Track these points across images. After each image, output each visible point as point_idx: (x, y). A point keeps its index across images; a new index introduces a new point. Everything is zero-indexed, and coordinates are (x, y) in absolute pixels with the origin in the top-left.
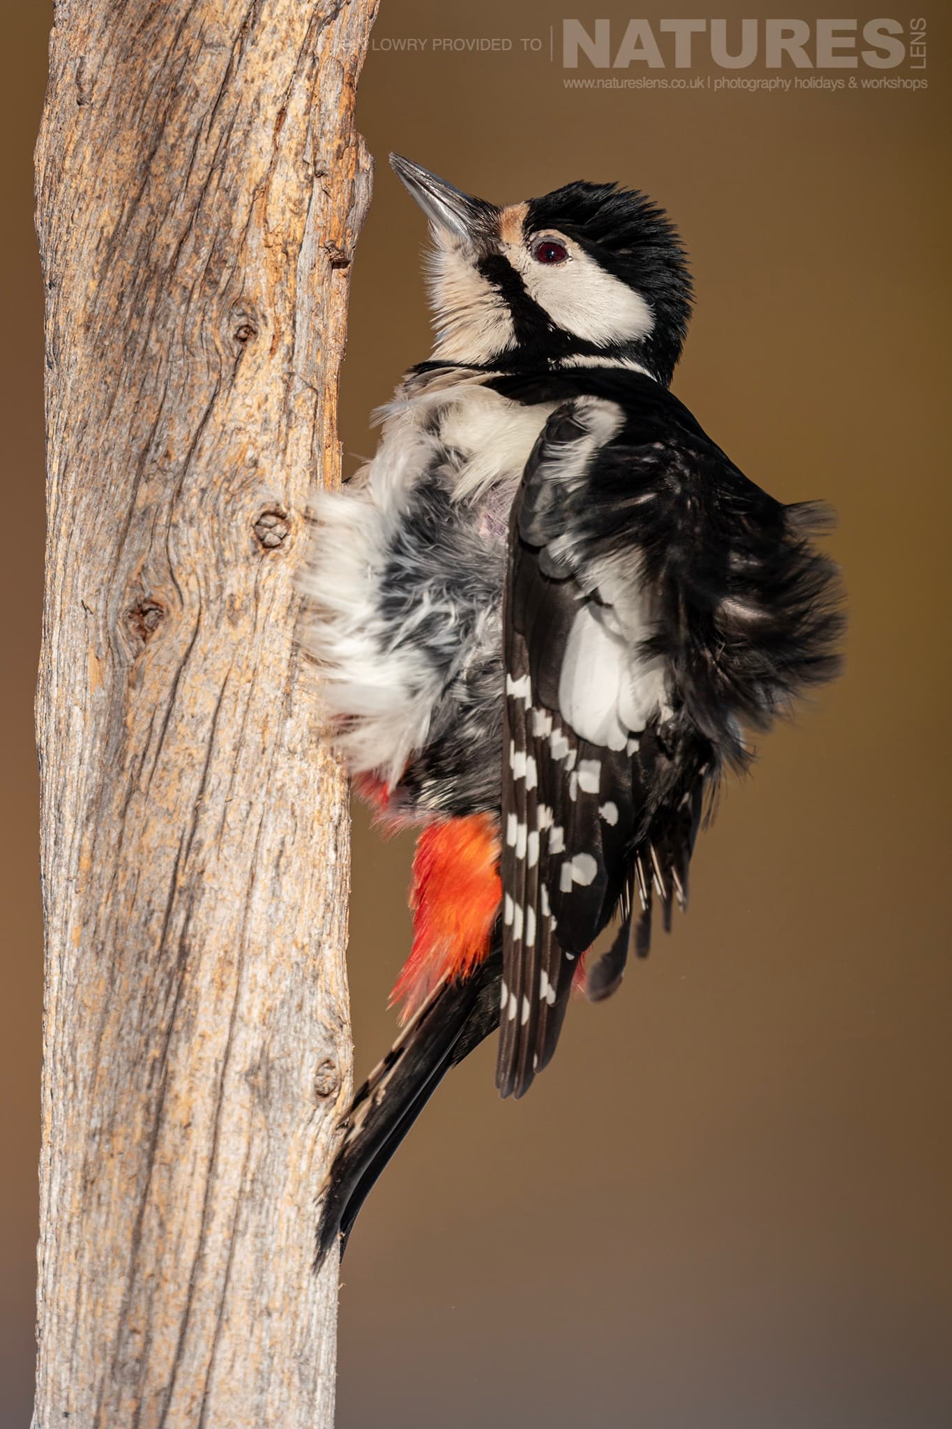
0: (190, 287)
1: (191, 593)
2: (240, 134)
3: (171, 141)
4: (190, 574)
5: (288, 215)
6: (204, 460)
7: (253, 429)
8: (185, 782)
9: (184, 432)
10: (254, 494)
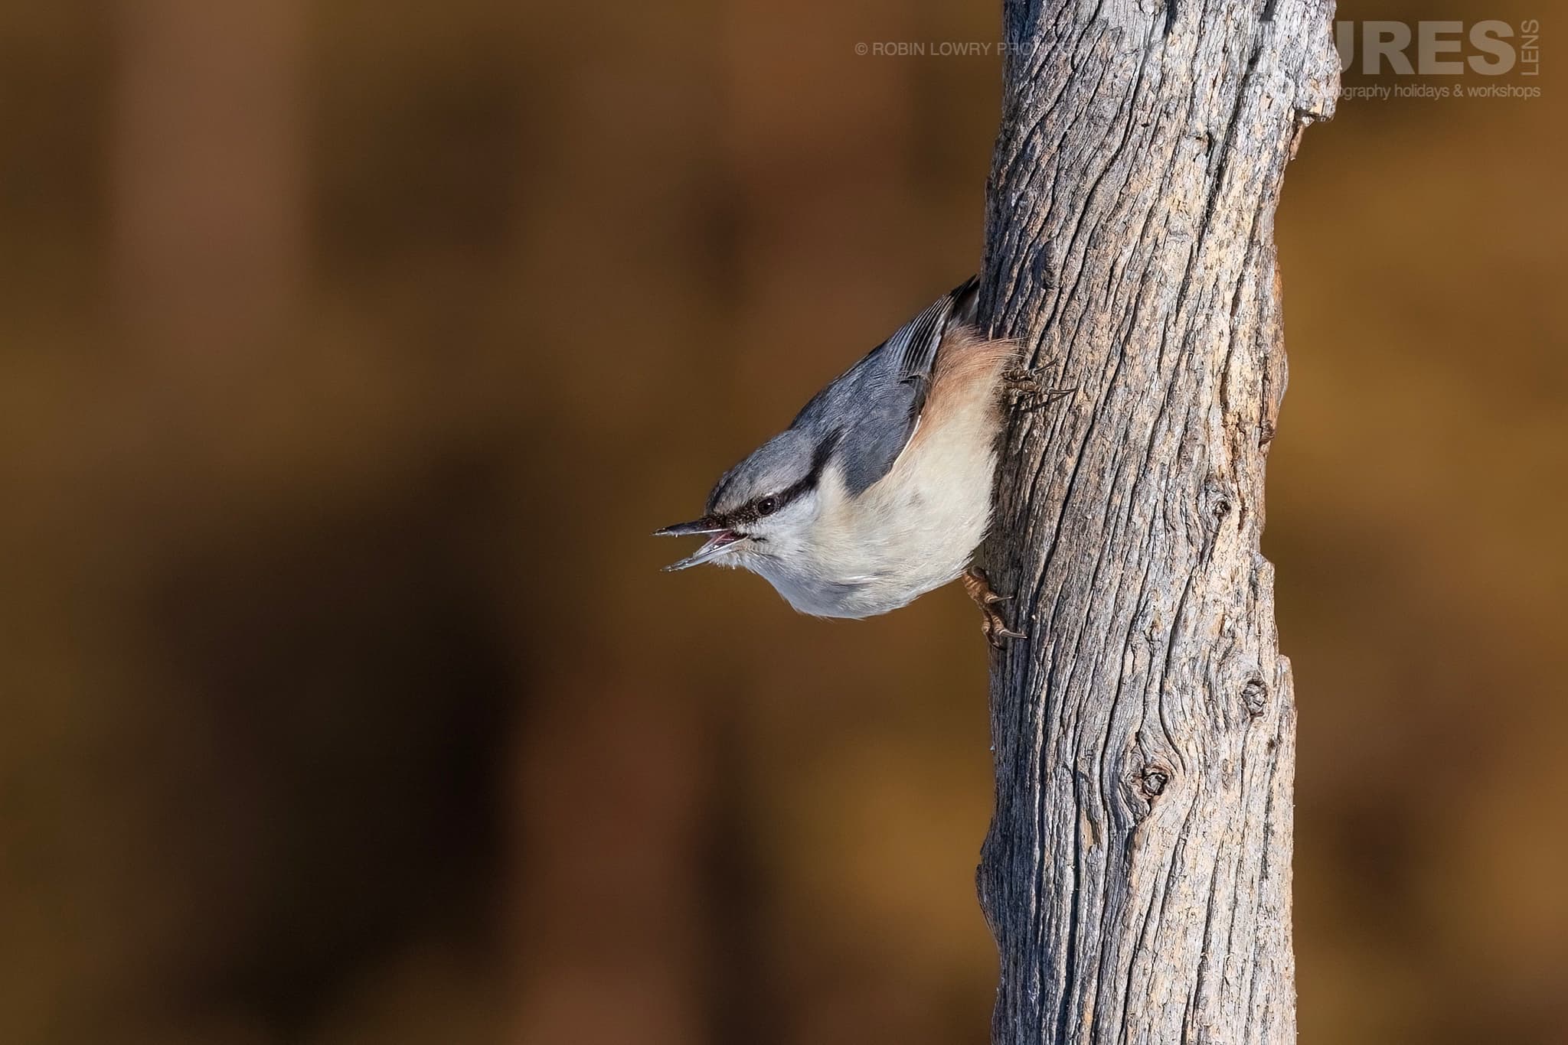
0: (1167, 463)
1: (1191, 758)
2: (1203, 317)
3: (1145, 324)
4: (1188, 740)
5: (1245, 395)
6: (1190, 630)
7: (1229, 600)
8: (1190, 940)
9: (1169, 603)
10: (1239, 662)
